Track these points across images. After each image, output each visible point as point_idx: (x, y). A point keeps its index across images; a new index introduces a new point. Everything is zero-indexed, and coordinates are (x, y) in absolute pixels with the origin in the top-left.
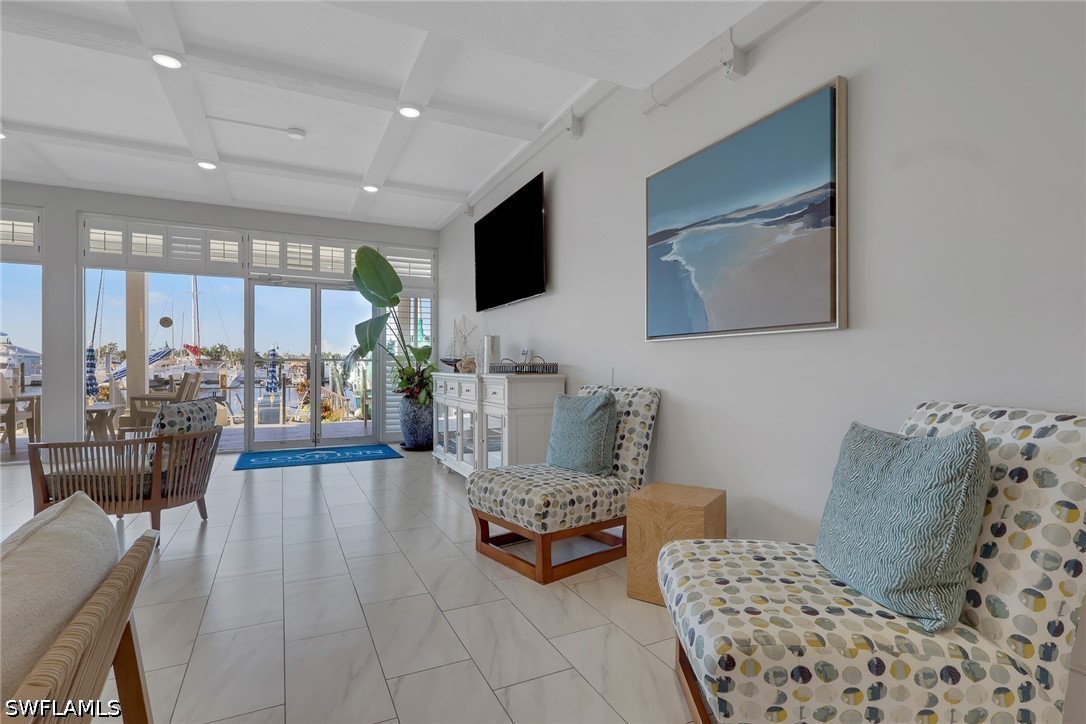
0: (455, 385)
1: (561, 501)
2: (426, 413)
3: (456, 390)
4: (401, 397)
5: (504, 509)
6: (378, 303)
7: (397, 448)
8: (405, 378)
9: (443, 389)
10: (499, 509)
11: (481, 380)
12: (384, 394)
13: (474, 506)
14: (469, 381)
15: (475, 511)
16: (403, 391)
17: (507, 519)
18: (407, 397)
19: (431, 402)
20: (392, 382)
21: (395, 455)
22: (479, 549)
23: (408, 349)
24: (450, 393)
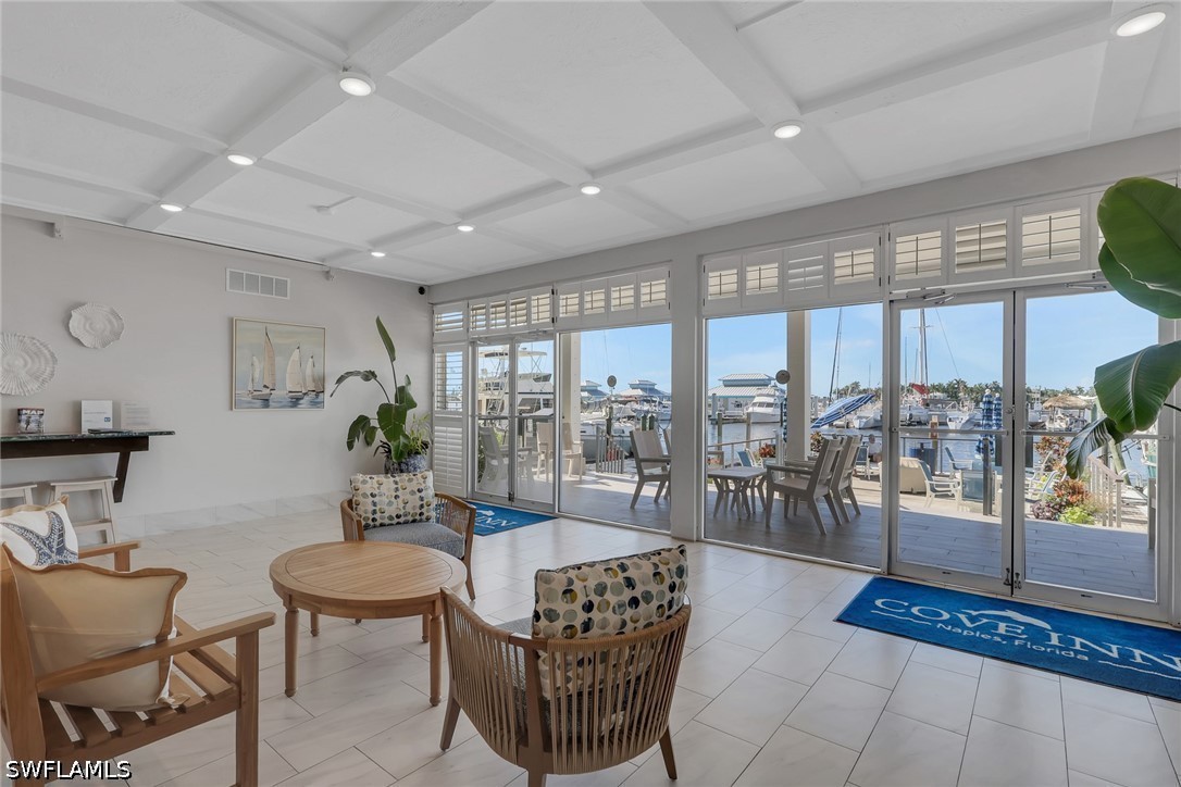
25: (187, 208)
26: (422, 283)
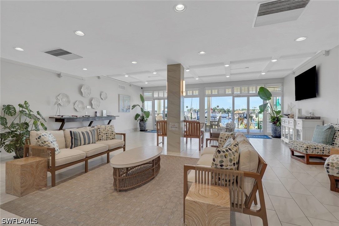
0: (288, 121)
1: (312, 147)
2: (279, 128)
3: (288, 123)
4: (271, 123)
5: (297, 148)
6: (265, 100)
7: (270, 137)
8: (273, 119)
9: (284, 122)
10: (296, 148)
11: (295, 120)
12: (266, 123)
13: (290, 147)
14: (291, 120)
15: (290, 149)
16: (272, 122)
17: (298, 150)
18: (273, 124)
19: (281, 125)
20: (269, 119)
21: (269, 138)
22: (291, 157)
23: (274, 111)
24: (286, 123)
25: (129, 76)
26: (142, 87)
